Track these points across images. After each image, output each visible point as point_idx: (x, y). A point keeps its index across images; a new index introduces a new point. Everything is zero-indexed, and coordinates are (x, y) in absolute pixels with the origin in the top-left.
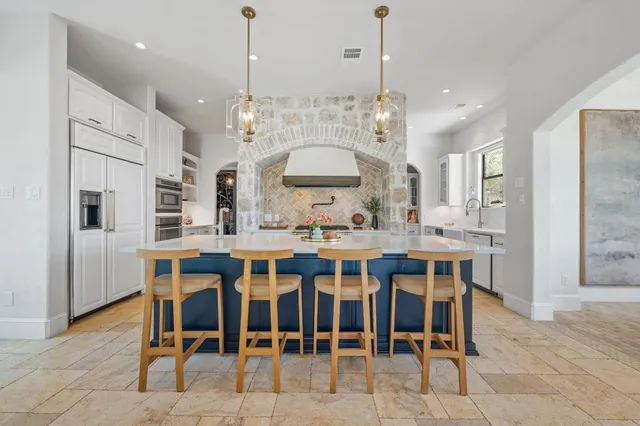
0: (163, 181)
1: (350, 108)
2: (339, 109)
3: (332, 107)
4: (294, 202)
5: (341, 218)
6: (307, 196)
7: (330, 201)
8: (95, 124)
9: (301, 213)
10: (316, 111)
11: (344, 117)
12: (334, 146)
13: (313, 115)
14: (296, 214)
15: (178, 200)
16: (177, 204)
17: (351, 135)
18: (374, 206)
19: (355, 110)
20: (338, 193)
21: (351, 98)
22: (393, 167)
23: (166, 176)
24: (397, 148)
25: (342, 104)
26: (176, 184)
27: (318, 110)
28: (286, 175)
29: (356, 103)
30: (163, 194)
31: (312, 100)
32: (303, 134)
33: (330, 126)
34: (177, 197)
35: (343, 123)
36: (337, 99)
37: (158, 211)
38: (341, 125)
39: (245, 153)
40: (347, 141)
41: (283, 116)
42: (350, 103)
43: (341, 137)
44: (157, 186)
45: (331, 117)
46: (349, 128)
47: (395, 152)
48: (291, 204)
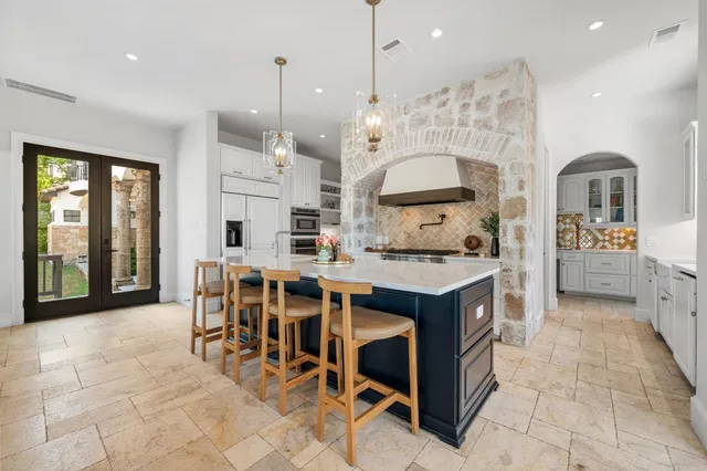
0: (298, 210)
1: (444, 104)
2: (431, 110)
3: (424, 109)
4: (402, 223)
5: (453, 240)
6: (415, 216)
7: (439, 221)
8: (238, 175)
9: (409, 235)
10: (406, 119)
11: (437, 117)
12: (426, 155)
13: (403, 124)
14: (403, 236)
15: (314, 225)
16: (314, 228)
17: (444, 137)
18: (492, 225)
19: (449, 104)
20: (449, 209)
21: (445, 90)
22: (503, 170)
23: (302, 205)
24: (507, 140)
25: (435, 102)
26: (313, 211)
27: (409, 117)
28: (382, 194)
29: (452, 94)
30: (298, 221)
31: (402, 106)
32: (392, 148)
33: (420, 132)
34: (314, 222)
35: (436, 124)
36: (428, 97)
37: (293, 234)
38: (433, 127)
40: (440, 146)
42: (443, 98)
43: (432, 141)
44: (292, 214)
45: (423, 121)
46: (442, 129)
47: (503, 147)
48: (400, 225)
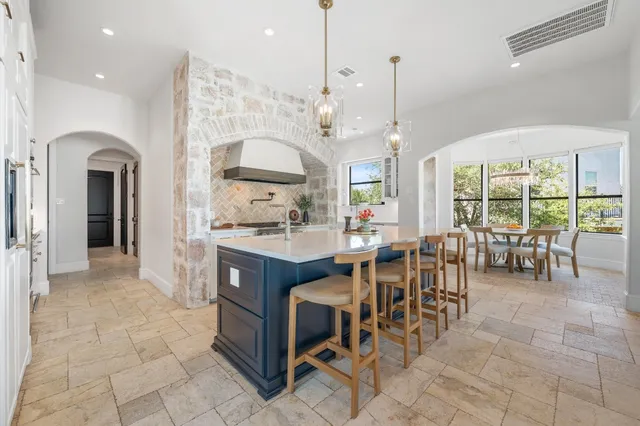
2: (293, 108)
3: (289, 104)
4: (232, 196)
6: (245, 191)
7: (269, 197)
9: (239, 210)
10: (275, 104)
11: (297, 117)
13: (272, 107)
14: (233, 210)
21: (302, 101)
25: (295, 104)
31: (272, 90)
32: (265, 124)
33: (288, 123)
36: (292, 98)
38: (296, 125)
39: (198, 132)
41: (244, 99)
42: (302, 105)
45: (287, 114)
48: (229, 199)
